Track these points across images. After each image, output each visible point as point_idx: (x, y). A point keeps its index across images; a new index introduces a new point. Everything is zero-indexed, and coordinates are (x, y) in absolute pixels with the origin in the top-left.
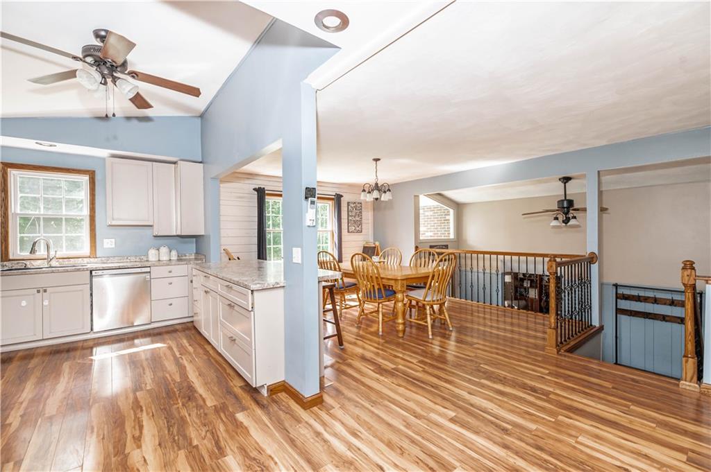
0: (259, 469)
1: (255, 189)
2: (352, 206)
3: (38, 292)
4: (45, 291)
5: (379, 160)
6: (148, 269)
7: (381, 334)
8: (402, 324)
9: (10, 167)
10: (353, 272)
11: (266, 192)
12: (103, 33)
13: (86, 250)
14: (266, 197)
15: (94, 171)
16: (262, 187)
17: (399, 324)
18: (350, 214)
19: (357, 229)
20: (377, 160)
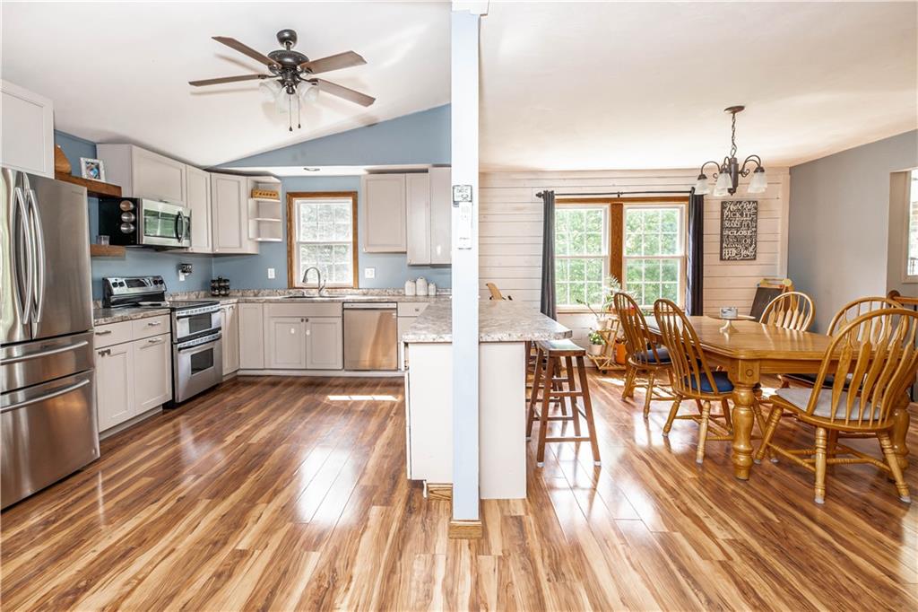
0: (326, 585)
1: (539, 195)
2: (732, 207)
3: (302, 320)
4: (307, 321)
5: (741, 108)
6: (394, 305)
7: (699, 461)
8: (746, 453)
9: (295, 196)
10: (659, 332)
11: (556, 197)
12: (286, 35)
13: (349, 280)
14: (556, 205)
15: (357, 192)
16: (550, 190)
17: (738, 451)
18: (727, 224)
19: (744, 253)
20: (736, 110)
